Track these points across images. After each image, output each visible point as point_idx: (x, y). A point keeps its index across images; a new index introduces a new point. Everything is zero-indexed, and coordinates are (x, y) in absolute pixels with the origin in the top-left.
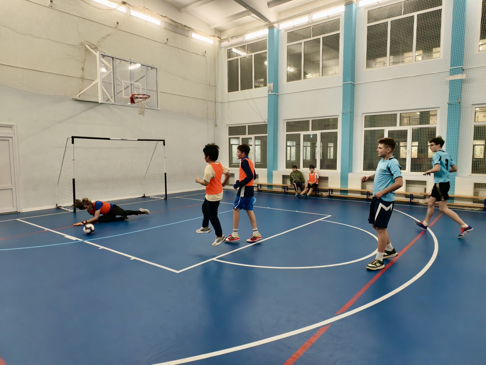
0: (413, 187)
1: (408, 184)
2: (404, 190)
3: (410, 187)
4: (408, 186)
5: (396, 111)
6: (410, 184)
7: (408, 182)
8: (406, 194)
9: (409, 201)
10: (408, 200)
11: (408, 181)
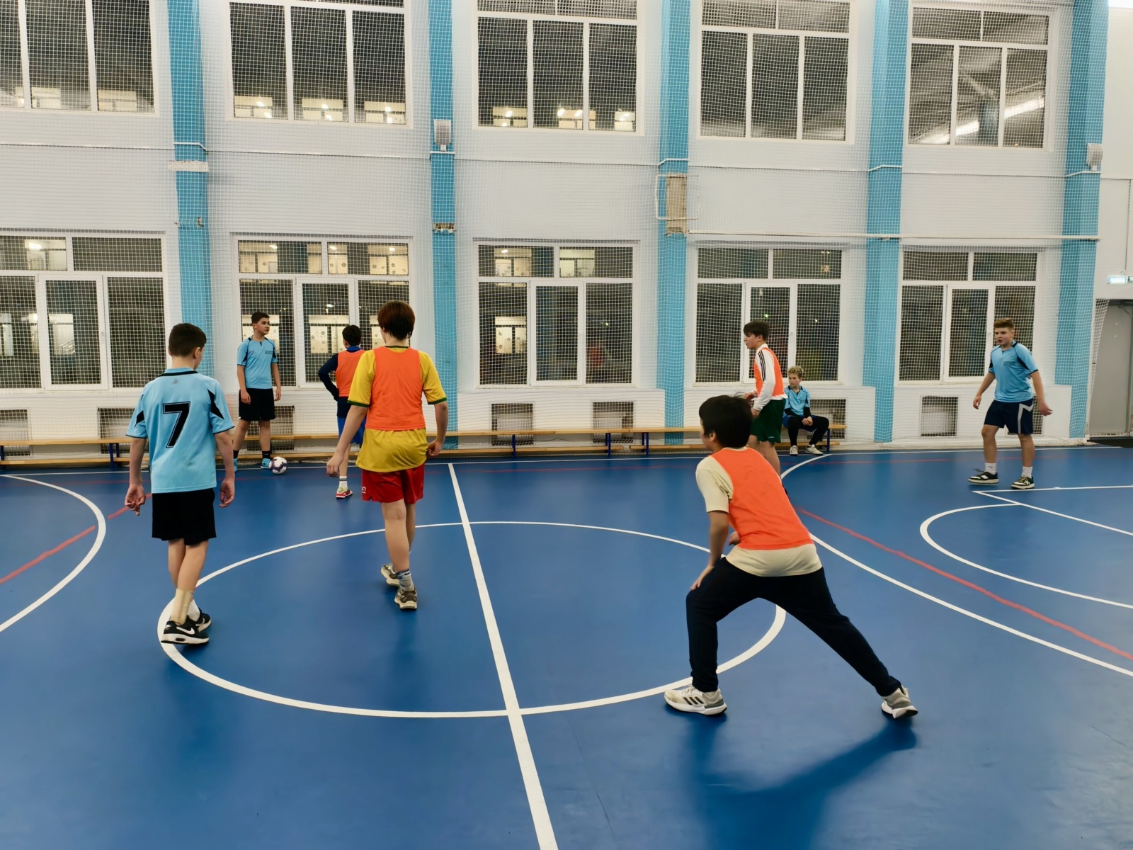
0: (119, 424)
1: (107, 417)
2: (97, 435)
3: (111, 424)
4: (108, 424)
5: (64, 231)
6: (111, 417)
7: (106, 414)
8: (102, 444)
9: (109, 460)
10: (106, 458)
11: (106, 410)
